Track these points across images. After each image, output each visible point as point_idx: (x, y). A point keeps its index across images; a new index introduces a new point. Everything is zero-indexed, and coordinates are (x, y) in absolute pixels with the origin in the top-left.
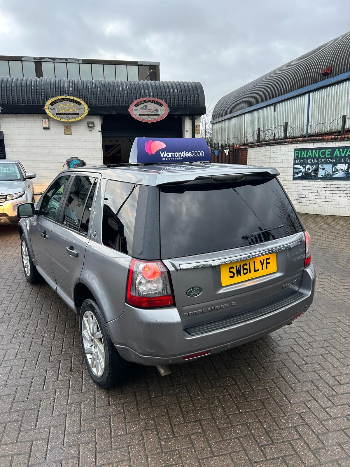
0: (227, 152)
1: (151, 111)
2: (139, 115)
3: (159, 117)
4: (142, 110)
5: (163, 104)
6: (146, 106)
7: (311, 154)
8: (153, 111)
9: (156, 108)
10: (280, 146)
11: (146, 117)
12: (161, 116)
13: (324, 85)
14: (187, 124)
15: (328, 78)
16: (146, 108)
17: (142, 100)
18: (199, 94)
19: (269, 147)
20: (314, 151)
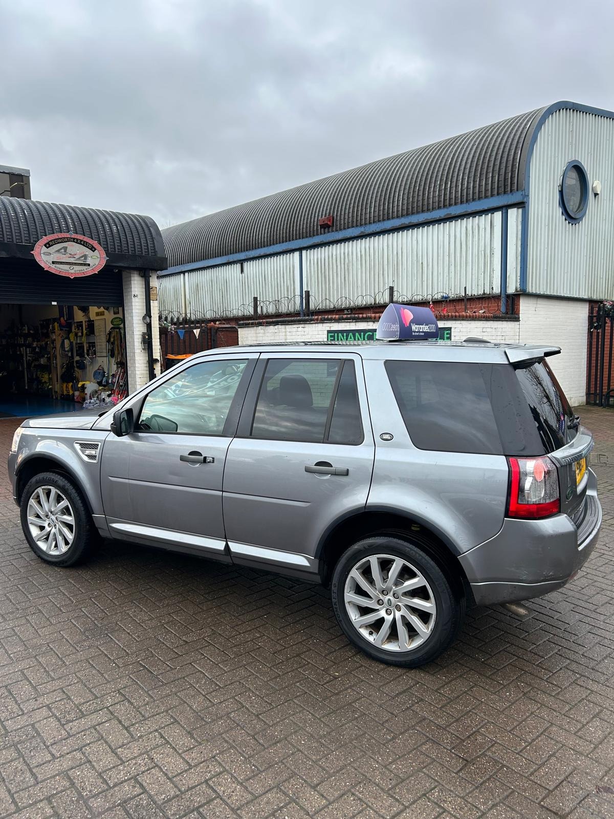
0: (197, 332)
1: (75, 258)
2: (53, 263)
3: (90, 269)
4: (58, 255)
5: (95, 247)
6: (67, 247)
7: (352, 338)
8: (79, 259)
9: (83, 252)
10: (303, 326)
11: (66, 267)
12: (94, 267)
13: (325, 241)
14: (135, 284)
15: (328, 232)
16: (65, 251)
17: (57, 237)
18: (154, 236)
19: (283, 327)
20: (357, 334)
